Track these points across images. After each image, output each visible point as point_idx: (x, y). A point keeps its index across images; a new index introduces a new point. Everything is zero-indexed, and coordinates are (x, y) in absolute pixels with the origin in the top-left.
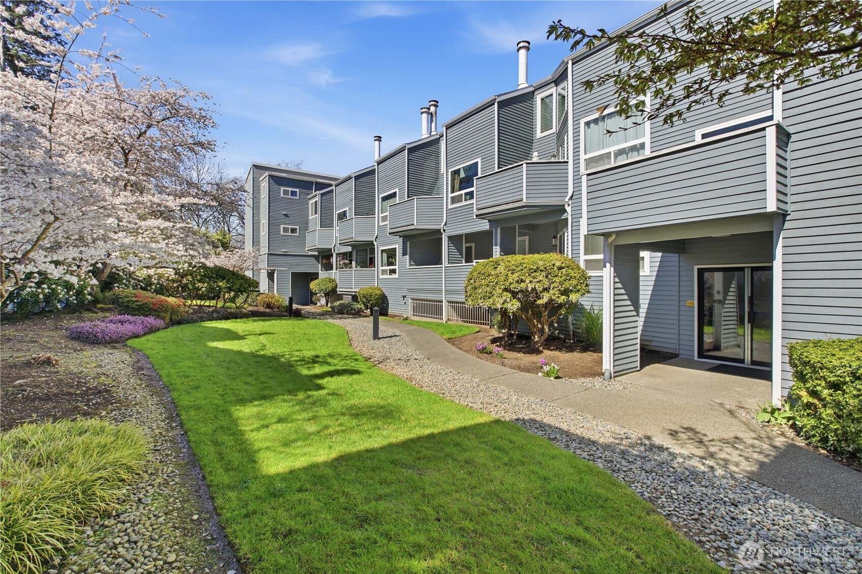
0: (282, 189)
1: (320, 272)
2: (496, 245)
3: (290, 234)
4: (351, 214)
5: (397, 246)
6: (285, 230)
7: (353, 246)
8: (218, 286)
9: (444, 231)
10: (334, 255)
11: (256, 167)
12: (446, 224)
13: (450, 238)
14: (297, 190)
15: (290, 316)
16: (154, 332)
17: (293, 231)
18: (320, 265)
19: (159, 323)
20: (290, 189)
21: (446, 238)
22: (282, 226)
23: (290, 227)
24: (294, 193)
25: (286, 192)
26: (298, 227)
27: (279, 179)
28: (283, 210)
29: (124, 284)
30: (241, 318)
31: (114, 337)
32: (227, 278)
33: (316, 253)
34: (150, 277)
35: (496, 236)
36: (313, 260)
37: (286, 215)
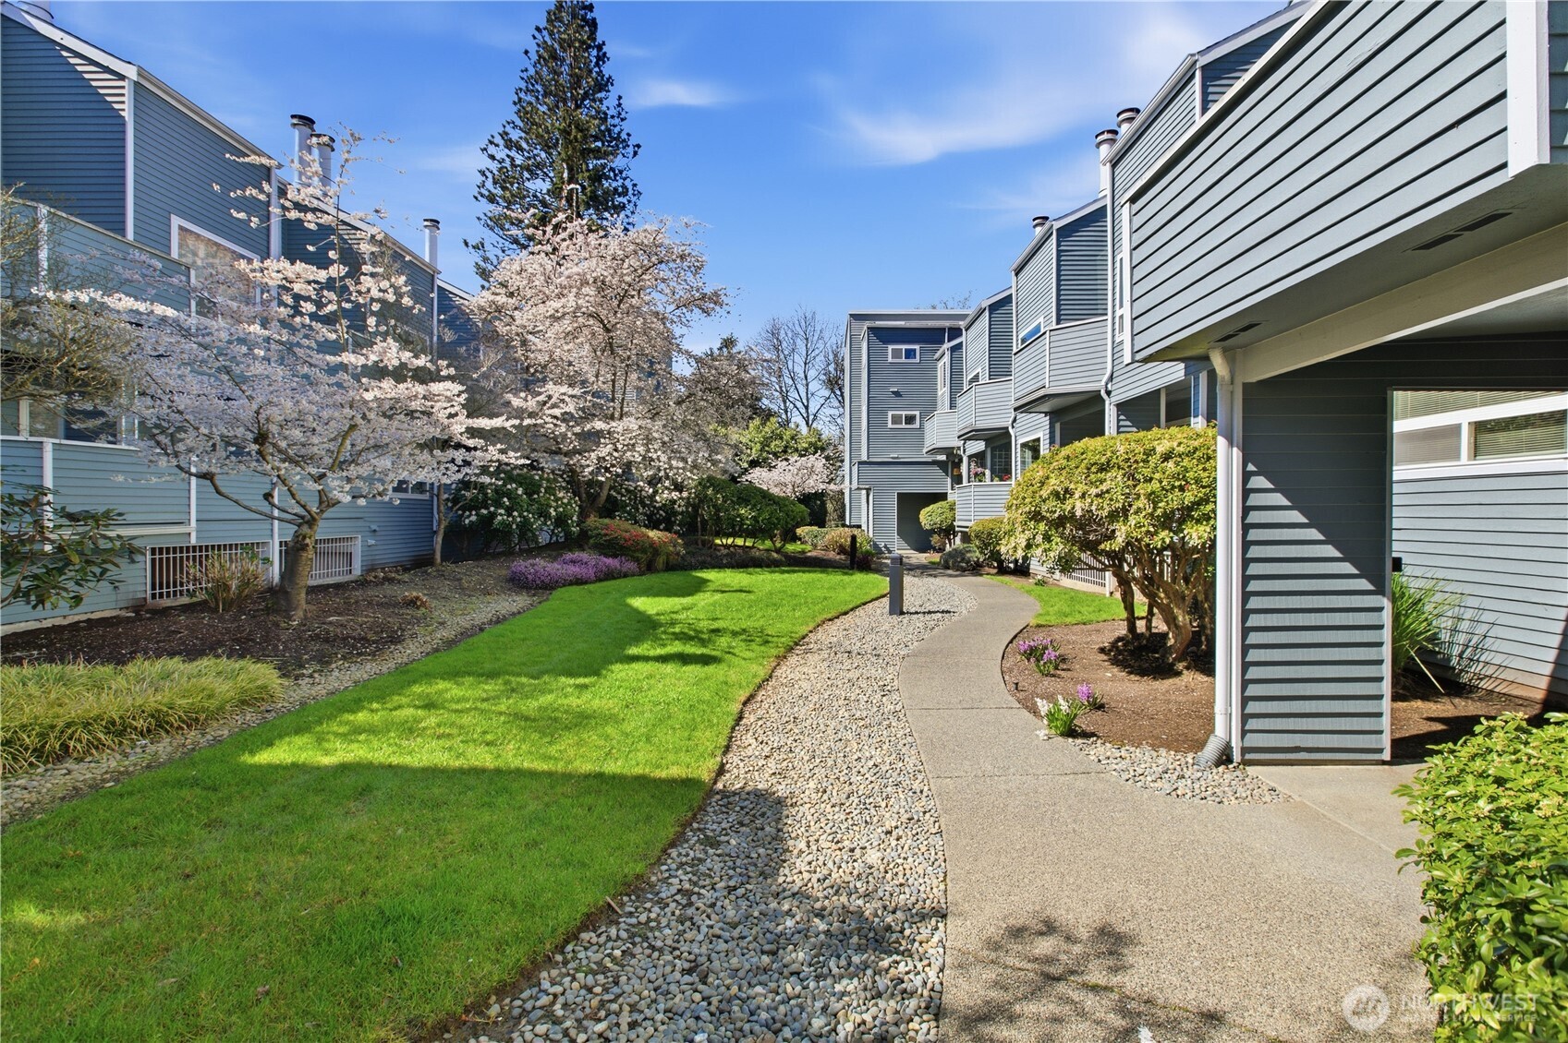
0: (890, 347)
1: (950, 491)
2: (1196, 416)
3: (904, 426)
4: (984, 378)
5: (1040, 434)
6: (896, 420)
7: (988, 441)
8: (739, 516)
9: (1108, 393)
10: (965, 460)
11: (856, 317)
12: (1111, 378)
13: (1121, 407)
14: (917, 347)
15: (852, 568)
16: (614, 578)
17: (910, 419)
18: (949, 480)
19: (632, 566)
20: (904, 347)
21: (1114, 410)
22: (890, 414)
23: (904, 413)
24: (910, 354)
25: (896, 354)
26: (917, 413)
27: (884, 335)
28: (893, 385)
29: (627, 512)
30: (768, 566)
31: (547, 581)
32: (753, 502)
33: (943, 458)
34: (673, 502)
35: (1197, 394)
36: (937, 471)
37: (897, 394)
